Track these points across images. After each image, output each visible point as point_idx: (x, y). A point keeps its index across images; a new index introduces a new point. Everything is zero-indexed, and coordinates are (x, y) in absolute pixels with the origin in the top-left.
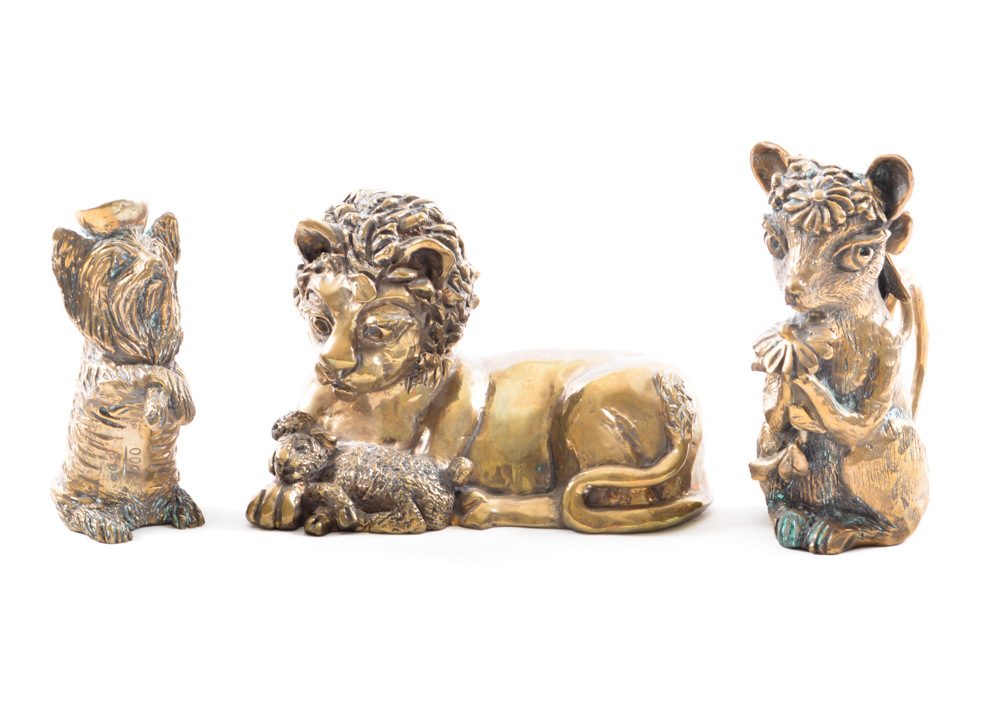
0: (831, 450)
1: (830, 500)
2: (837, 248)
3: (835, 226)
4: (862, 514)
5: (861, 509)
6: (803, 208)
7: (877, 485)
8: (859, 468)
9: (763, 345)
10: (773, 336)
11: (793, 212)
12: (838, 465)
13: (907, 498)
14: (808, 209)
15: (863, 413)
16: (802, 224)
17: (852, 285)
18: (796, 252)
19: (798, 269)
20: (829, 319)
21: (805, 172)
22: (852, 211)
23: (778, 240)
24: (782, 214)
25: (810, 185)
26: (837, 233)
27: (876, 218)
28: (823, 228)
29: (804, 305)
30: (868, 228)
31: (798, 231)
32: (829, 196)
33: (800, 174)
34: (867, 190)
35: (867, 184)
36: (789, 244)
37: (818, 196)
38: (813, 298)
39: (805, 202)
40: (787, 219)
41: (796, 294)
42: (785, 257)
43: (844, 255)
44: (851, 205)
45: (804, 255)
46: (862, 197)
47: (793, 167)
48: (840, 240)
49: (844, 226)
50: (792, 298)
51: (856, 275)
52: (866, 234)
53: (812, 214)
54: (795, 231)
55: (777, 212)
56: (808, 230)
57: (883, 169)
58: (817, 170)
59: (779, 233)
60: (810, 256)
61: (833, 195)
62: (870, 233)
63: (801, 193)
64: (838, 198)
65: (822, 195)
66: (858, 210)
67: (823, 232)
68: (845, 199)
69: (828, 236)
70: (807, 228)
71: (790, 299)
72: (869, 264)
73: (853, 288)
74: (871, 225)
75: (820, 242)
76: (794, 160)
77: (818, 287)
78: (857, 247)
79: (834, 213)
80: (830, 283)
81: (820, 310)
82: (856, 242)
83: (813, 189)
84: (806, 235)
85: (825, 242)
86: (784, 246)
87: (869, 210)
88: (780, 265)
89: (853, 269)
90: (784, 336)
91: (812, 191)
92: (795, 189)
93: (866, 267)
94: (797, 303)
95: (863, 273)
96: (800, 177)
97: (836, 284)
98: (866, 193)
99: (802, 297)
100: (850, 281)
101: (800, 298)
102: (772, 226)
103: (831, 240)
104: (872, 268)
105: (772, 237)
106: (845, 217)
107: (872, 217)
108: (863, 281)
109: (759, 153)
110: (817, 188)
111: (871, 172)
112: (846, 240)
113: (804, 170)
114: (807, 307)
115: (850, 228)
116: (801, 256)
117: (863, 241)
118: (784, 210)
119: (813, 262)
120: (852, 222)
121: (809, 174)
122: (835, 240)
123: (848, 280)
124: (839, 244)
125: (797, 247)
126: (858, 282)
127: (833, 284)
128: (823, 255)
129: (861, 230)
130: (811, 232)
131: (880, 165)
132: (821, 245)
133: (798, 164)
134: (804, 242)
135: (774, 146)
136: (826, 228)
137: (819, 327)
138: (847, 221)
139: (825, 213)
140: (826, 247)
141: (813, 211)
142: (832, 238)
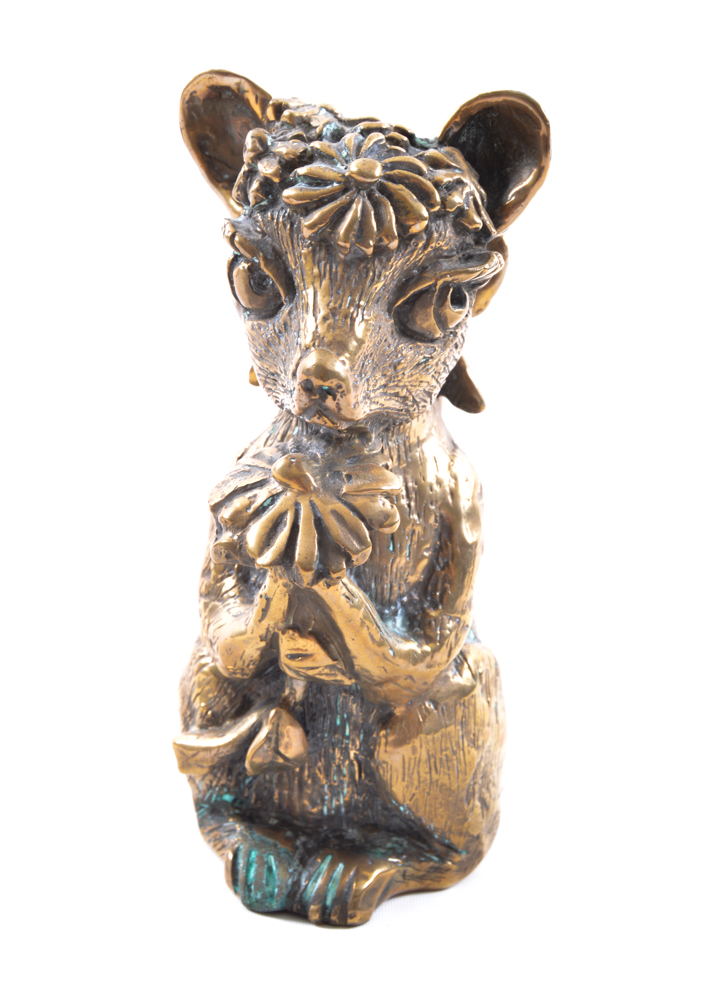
0: (350, 714)
1: (338, 808)
2: (401, 288)
3: (406, 238)
4: (400, 832)
5: (396, 821)
6: (332, 198)
7: (444, 780)
8: (414, 750)
9: (238, 503)
10: (261, 484)
11: (306, 210)
12: (364, 742)
13: (487, 796)
14: (344, 198)
15: (429, 639)
16: (330, 233)
17: (428, 370)
18: (319, 294)
19: (328, 330)
20: (374, 444)
21: (316, 127)
22: (437, 208)
23: (267, 272)
24: (279, 215)
25: (340, 151)
26: (408, 254)
27: (481, 226)
28: (381, 240)
29: (343, 412)
30: (463, 247)
31: (320, 250)
32: (388, 172)
33: (307, 132)
34: (456, 168)
35: (451, 155)
36: (297, 280)
37: (366, 171)
38: (360, 398)
39: (335, 184)
40: (292, 225)
41: (330, 388)
42: (286, 309)
43: (418, 304)
44: (433, 193)
45: (339, 302)
46: (451, 179)
47: (291, 116)
48: (414, 269)
49: (422, 238)
50: (317, 397)
51: (435, 350)
52: (460, 259)
53: (356, 210)
54: (314, 252)
55: (263, 210)
56: (348, 245)
57: (474, 130)
58: (340, 126)
59: (269, 257)
60: (352, 303)
61: (396, 171)
62: (468, 258)
63: (323, 166)
64: (407, 177)
65: (374, 168)
66: (448, 205)
67: (381, 251)
68: (421, 181)
69: (389, 260)
70: (345, 242)
71: (311, 400)
72: (457, 326)
73: (429, 378)
74: (469, 240)
75: (374, 273)
76: (287, 107)
77: (369, 373)
78: (446, 287)
79: (402, 209)
80: (390, 366)
81: (362, 426)
82: (445, 276)
83: (347, 158)
84: (342, 256)
85: (380, 273)
86: (281, 285)
87: (468, 206)
88: (270, 327)
89: (431, 337)
90: (288, 482)
91: (347, 162)
92: (305, 159)
93: (451, 333)
94: (327, 409)
95: (445, 346)
96: (308, 138)
97: (399, 367)
98: (457, 171)
99: (343, 394)
100: (425, 362)
101: (338, 396)
102: (253, 241)
103: (396, 269)
104: (459, 335)
105: (252, 265)
106: (425, 219)
107: (475, 223)
108: (444, 363)
109: (201, 98)
110: (358, 156)
111: (451, 134)
112: (423, 269)
113: (313, 123)
114: (349, 417)
115: (433, 245)
116: (332, 304)
117: (460, 273)
118: (283, 204)
119: (360, 316)
120: (437, 232)
121: (328, 131)
122: (402, 268)
123: (420, 359)
124: (407, 281)
125: (321, 285)
126: (437, 364)
127: (395, 368)
128: (378, 301)
129: (452, 250)
130: (352, 250)
131: (471, 118)
132: (376, 279)
133: (297, 114)
134: (336, 272)
135: (237, 80)
136: (386, 241)
137: (363, 463)
138: (427, 229)
139: (383, 208)
140: (384, 285)
141: (358, 203)
142: (397, 263)
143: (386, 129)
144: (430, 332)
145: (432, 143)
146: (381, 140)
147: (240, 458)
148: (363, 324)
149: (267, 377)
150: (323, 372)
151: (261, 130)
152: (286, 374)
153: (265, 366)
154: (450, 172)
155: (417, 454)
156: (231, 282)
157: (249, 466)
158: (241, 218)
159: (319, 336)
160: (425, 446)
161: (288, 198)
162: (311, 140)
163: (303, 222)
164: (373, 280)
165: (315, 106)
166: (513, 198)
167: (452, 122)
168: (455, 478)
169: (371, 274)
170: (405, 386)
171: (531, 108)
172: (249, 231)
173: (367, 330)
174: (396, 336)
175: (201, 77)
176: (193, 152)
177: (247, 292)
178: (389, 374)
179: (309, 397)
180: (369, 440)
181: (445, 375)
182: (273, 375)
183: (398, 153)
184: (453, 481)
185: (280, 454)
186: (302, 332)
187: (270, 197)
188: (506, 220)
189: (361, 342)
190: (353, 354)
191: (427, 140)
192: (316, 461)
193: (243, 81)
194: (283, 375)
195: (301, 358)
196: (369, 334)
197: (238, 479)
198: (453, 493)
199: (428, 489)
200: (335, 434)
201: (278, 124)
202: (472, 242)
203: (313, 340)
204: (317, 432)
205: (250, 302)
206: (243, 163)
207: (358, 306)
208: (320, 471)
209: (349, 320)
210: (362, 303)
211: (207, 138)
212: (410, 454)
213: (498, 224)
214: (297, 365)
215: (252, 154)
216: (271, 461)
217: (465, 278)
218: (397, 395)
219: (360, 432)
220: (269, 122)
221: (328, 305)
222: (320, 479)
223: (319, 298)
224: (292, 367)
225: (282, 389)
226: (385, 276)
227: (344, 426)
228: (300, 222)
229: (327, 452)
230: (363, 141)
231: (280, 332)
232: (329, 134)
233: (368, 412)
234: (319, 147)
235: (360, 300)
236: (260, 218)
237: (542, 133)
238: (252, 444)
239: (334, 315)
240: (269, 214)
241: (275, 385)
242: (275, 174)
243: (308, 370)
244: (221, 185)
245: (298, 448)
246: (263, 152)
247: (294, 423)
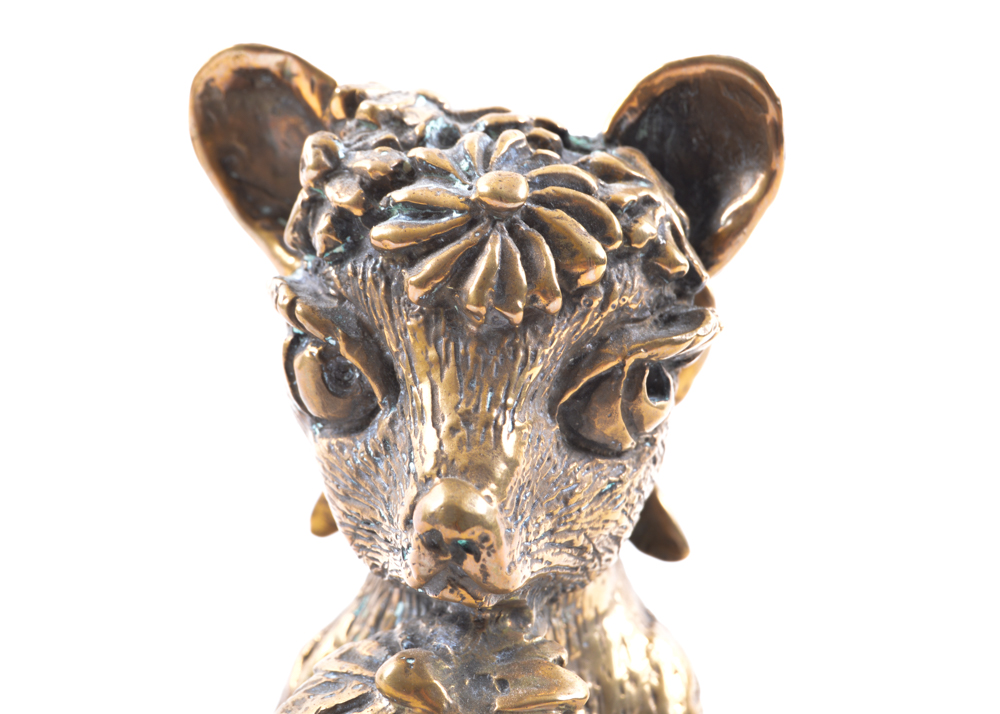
2: (569, 373)
3: (574, 294)
6: (452, 236)
10: (359, 703)
11: (411, 258)
14: (471, 237)
16: (453, 292)
17: (615, 502)
18: (440, 390)
19: (460, 447)
20: (536, 626)
21: (413, 127)
22: (618, 244)
23: (350, 359)
24: (365, 266)
25: (457, 161)
26: (578, 318)
27: (686, 269)
28: (534, 299)
29: (491, 580)
30: (660, 303)
31: (436, 320)
32: (538, 192)
33: (399, 134)
34: (640, 179)
35: (628, 159)
36: (402, 370)
37: (504, 190)
38: (517, 556)
39: (455, 215)
40: (388, 283)
41: (470, 542)
42: (384, 418)
43: (595, 397)
44: (610, 221)
45: (474, 401)
46: (635, 198)
47: (373, 111)
48: (586, 342)
49: (597, 293)
50: (450, 557)
51: (624, 469)
52: (656, 322)
53: (492, 254)
54: (427, 323)
55: (339, 261)
56: (483, 310)
57: (659, 119)
58: (451, 122)
59: (353, 335)
60: (494, 402)
61: (550, 189)
62: (669, 320)
63: (433, 186)
64: (567, 198)
65: (515, 186)
66: (634, 239)
67: (534, 316)
68: (589, 203)
69: (547, 330)
70: (478, 305)
71: (438, 563)
72: (656, 430)
73: (617, 515)
74: (669, 291)
75: (526, 351)
76: (363, 97)
77: (528, 514)
78: (639, 368)
79: (565, 248)
80: (558, 499)
81: (518, 598)
82: (637, 350)
83: (470, 173)
84: (474, 328)
85: (536, 352)
86: (374, 379)
87: (665, 238)
88: (360, 447)
89: (617, 448)
90: (405, 698)
91: (470, 178)
92: (402, 177)
93: (647, 440)
94: (465, 575)
95: (639, 461)
96: (403, 143)
97: (573, 501)
98: (642, 184)
99: (491, 550)
100: (611, 489)
101: (484, 555)
102: (326, 311)
103: (559, 344)
104: (659, 443)
105: (325, 349)
106: (601, 262)
107: (677, 264)
108: (639, 489)
109: (223, 88)
110: (486, 167)
111: (624, 126)
112: (601, 342)
113: (409, 120)
114: (501, 586)
115: (616, 302)
116: (462, 406)
117: (661, 345)
118: (371, 250)
119: (509, 422)
120: (620, 281)
121: (433, 131)
122: (569, 342)
123: (604, 485)
124: (576, 361)
125: (441, 375)
126: (629, 492)
127: (566, 502)
128: (533, 396)
129: (644, 309)
130: (490, 317)
131: (655, 100)
132: (530, 362)
133: (382, 107)
134: (466, 354)
135: (279, 58)
136: (542, 301)
137: (522, 657)
138: (605, 280)
139: (534, 248)
140: (542, 371)
141: (495, 242)
142: (561, 335)
143: (525, 124)
144: (617, 442)
145: (594, 142)
146: (520, 142)
147: (306, 658)
148: (514, 435)
149: (357, 528)
150: (456, 516)
151: (327, 134)
152: (392, 522)
153: (354, 510)
154: (631, 186)
155: (596, 636)
156: (291, 377)
157: (335, 673)
158: (299, 275)
159: (445, 459)
160: (606, 623)
161: (380, 239)
162: (407, 147)
163: (406, 276)
164: (524, 364)
165: (407, 93)
166: (729, 223)
167: (626, 107)
168: (657, 668)
169: (521, 354)
170: (582, 530)
171: (750, 81)
172: (316, 295)
173: (520, 443)
174: (564, 451)
175: (222, 57)
176: (212, 174)
177: (320, 392)
178: (557, 512)
179: (435, 557)
180: (528, 620)
181: (640, 508)
182: (368, 523)
183: (548, 160)
184: (654, 674)
185: (384, 651)
186: (416, 454)
187: (348, 239)
188: (721, 257)
189: (512, 464)
190: (502, 484)
191: (586, 138)
192: (447, 659)
193: (290, 59)
194: (386, 525)
195: (418, 495)
196: (523, 449)
197: (319, 696)
198: (657, 695)
199: (617, 691)
200: (473, 614)
201: (351, 124)
202: (673, 295)
203: (437, 465)
204: (441, 611)
205: (324, 408)
206: (300, 187)
207: (505, 407)
208: (456, 677)
209: (492, 430)
210: (510, 401)
211: (232, 150)
212: (585, 637)
213: (709, 264)
214: (413, 507)
215: (314, 174)
216: (373, 664)
217: (669, 353)
218: (570, 545)
219: (515, 609)
220: (335, 121)
221: (456, 407)
222: (457, 690)
223: (440, 397)
224: (402, 511)
225: (385, 546)
226: (543, 356)
227: (491, 601)
228: (401, 278)
229: (462, 643)
230: (491, 144)
231: (377, 454)
232: (434, 136)
233: (529, 576)
234: (423, 157)
235: (506, 397)
236: (333, 274)
237: (769, 118)
238: (325, 632)
239: (467, 423)
240: (349, 266)
241: (371, 539)
242: (356, 203)
243: (433, 515)
244: (258, 224)
245: (414, 640)
246: (332, 168)
247: (395, 597)
